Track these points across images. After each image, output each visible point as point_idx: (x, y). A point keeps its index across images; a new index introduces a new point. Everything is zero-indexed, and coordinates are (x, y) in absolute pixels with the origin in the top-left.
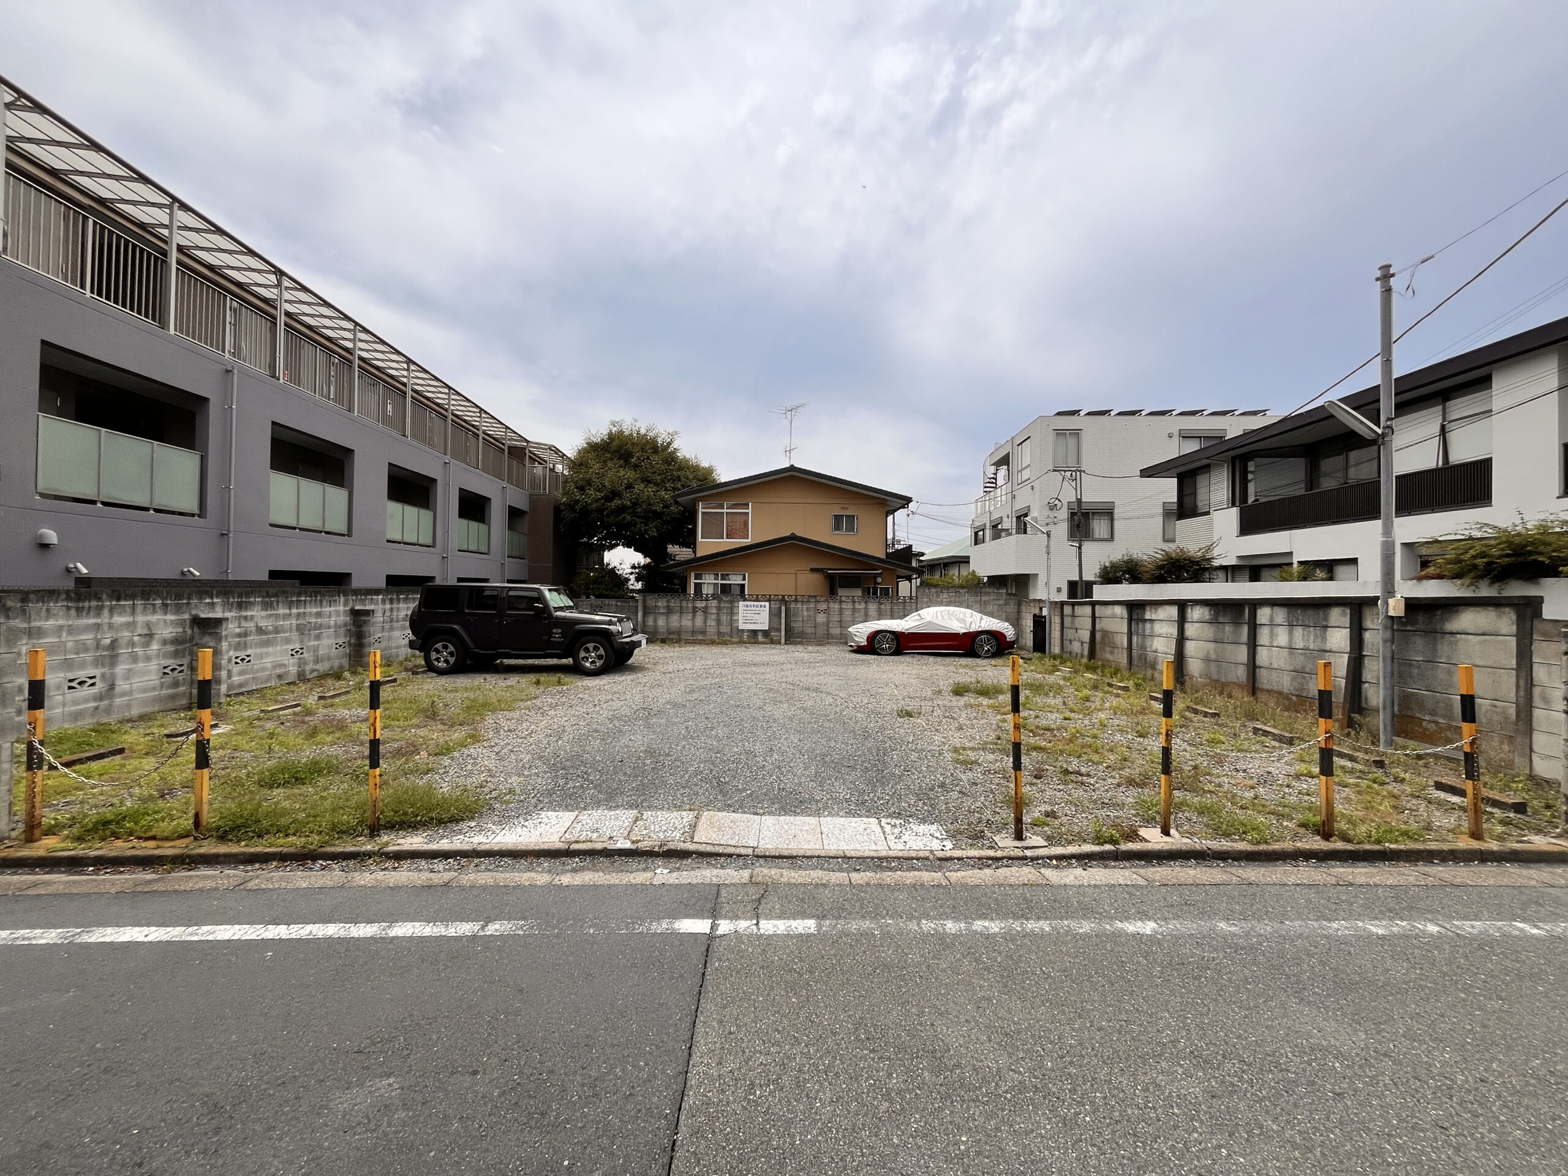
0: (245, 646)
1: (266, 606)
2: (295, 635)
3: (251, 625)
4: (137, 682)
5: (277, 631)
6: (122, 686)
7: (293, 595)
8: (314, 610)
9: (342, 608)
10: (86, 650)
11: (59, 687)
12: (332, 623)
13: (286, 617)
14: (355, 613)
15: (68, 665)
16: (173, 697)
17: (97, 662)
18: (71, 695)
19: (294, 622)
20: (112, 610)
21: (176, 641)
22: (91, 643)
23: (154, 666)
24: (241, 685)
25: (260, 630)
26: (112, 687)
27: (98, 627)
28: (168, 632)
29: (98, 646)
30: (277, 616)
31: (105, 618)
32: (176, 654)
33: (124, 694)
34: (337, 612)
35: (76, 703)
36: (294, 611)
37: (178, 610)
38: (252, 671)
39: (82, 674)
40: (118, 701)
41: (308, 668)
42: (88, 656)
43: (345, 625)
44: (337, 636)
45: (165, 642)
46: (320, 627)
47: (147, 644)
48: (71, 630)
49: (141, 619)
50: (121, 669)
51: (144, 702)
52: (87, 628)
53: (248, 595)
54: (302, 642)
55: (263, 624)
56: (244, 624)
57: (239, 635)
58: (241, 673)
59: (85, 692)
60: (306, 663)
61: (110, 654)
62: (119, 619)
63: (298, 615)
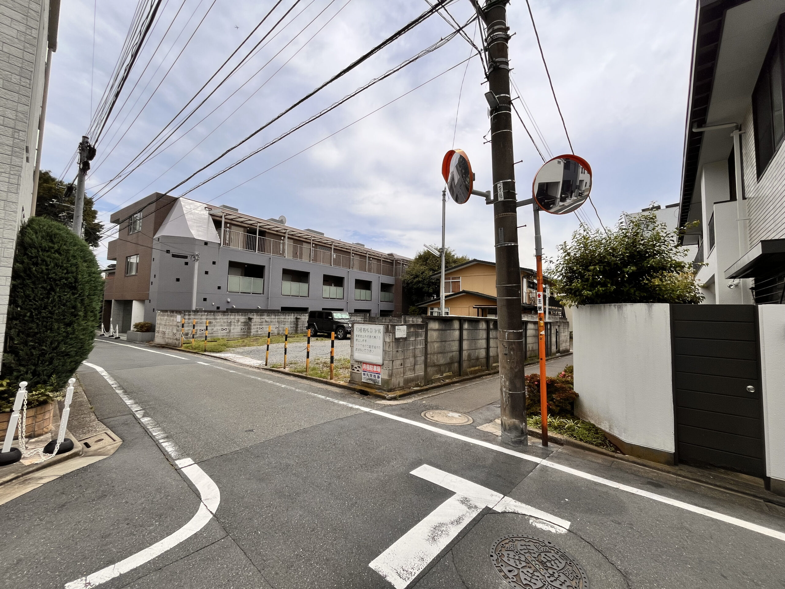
0: (262, 325)
1: (268, 316)
2: (277, 323)
3: (264, 320)
4: (235, 331)
5: (271, 322)
6: (232, 331)
7: (276, 313)
8: (283, 317)
9: (292, 317)
10: (225, 323)
11: (220, 330)
12: (289, 321)
13: (274, 319)
14: (297, 319)
15: (222, 325)
16: (243, 335)
17: (227, 326)
18: (222, 332)
19: (277, 320)
20: (230, 315)
21: (244, 322)
22: (226, 322)
23: (239, 328)
24: (261, 334)
25: (266, 321)
26: (230, 331)
27: (228, 318)
28: (243, 320)
29: (227, 323)
30: (271, 318)
31: (229, 317)
32: (244, 325)
33: (232, 333)
34: (291, 318)
35: (223, 333)
36: (277, 317)
37: (245, 316)
38: (264, 331)
39: (224, 328)
40: (231, 334)
41: (281, 332)
42: (226, 324)
43: (294, 322)
44: (291, 324)
45: (242, 323)
46: (285, 322)
47: (238, 323)
48: (222, 319)
49: (237, 317)
50: (232, 327)
51: (237, 335)
52: (225, 319)
53: (263, 313)
54: (279, 325)
55: (267, 320)
56: (262, 320)
57: (260, 322)
58: (261, 331)
59: (225, 331)
60: (280, 331)
61: (230, 324)
62: (232, 317)
63: (278, 318)
